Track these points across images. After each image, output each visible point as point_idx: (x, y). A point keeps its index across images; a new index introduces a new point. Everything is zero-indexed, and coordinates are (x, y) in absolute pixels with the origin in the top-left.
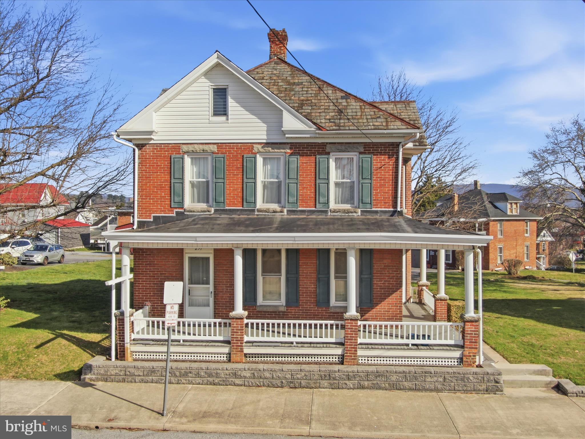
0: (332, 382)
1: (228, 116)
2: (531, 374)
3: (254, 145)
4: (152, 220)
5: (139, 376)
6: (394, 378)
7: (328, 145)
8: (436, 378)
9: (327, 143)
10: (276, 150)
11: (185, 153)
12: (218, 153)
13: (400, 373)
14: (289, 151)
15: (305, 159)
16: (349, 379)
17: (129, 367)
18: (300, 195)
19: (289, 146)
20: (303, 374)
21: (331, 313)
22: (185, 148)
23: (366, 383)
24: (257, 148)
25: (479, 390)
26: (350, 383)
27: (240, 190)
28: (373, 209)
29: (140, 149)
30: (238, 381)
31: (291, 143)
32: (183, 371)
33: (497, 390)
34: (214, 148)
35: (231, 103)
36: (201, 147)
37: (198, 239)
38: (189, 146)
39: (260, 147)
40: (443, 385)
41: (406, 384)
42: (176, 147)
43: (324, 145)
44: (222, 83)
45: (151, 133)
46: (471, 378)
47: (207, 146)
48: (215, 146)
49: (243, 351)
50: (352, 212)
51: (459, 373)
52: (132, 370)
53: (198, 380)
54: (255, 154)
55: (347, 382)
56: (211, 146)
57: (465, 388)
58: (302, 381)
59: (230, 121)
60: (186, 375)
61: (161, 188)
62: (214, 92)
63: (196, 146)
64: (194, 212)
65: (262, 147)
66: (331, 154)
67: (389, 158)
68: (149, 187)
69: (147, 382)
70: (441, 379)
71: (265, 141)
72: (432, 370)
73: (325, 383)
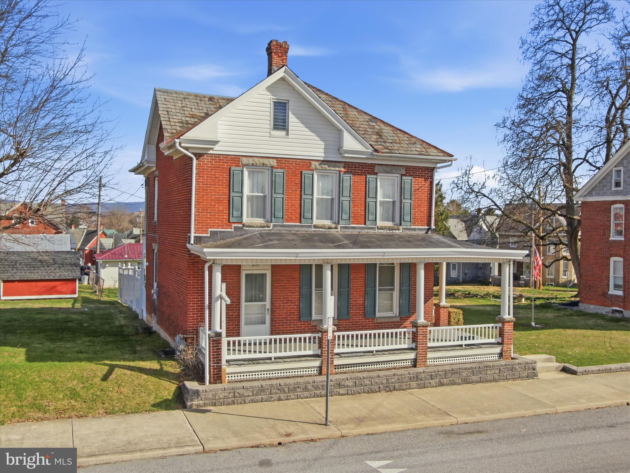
0: (419, 382)
1: (288, 131)
2: (542, 362)
3: (312, 162)
4: (209, 235)
5: (249, 396)
6: (464, 374)
7: (376, 166)
8: (494, 371)
9: (375, 164)
10: (332, 168)
11: (244, 165)
12: (277, 168)
13: (469, 369)
14: (343, 169)
15: (357, 178)
16: (432, 379)
17: (237, 388)
18: (352, 212)
19: (343, 165)
20: (396, 378)
22: (245, 161)
23: (445, 380)
24: (314, 164)
25: (523, 377)
26: (433, 382)
27: (298, 206)
28: (412, 227)
29: (197, 159)
30: (342, 391)
31: (345, 162)
32: (291, 387)
33: (534, 376)
34: (274, 163)
35: (292, 119)
36: (261, 160)
38: (249, 159)
39: (317, 164)
40: (499, 375)
41: (474, 378)
42: (236, 160)
43: (373, 166)
44: (283, 96)
45: (215, 143)
46: (517, 368)
47: (267, 159)
48: (275, 161)
49: (333, 363)
50: (395, 230)
51: (509, 365)
52: (241, 391)
53: (306, 394)
54: (313, 170)
55: (431, 381)
56: (271, 160)
57: (513, 377)
58: (396, 385)
59: (290, 136)
60: (295, 389)
61: (219, 201)
62: (274, 106)
63: (256, 159)
64: (253, 227)
65: (319, 165)
66: (379, 174)
67: (425, 181)
68: (207, 200)
69: (257, 401)
70: (497, 371)
71: (322, 159)
72: (489, 364)
73: (414, 384)
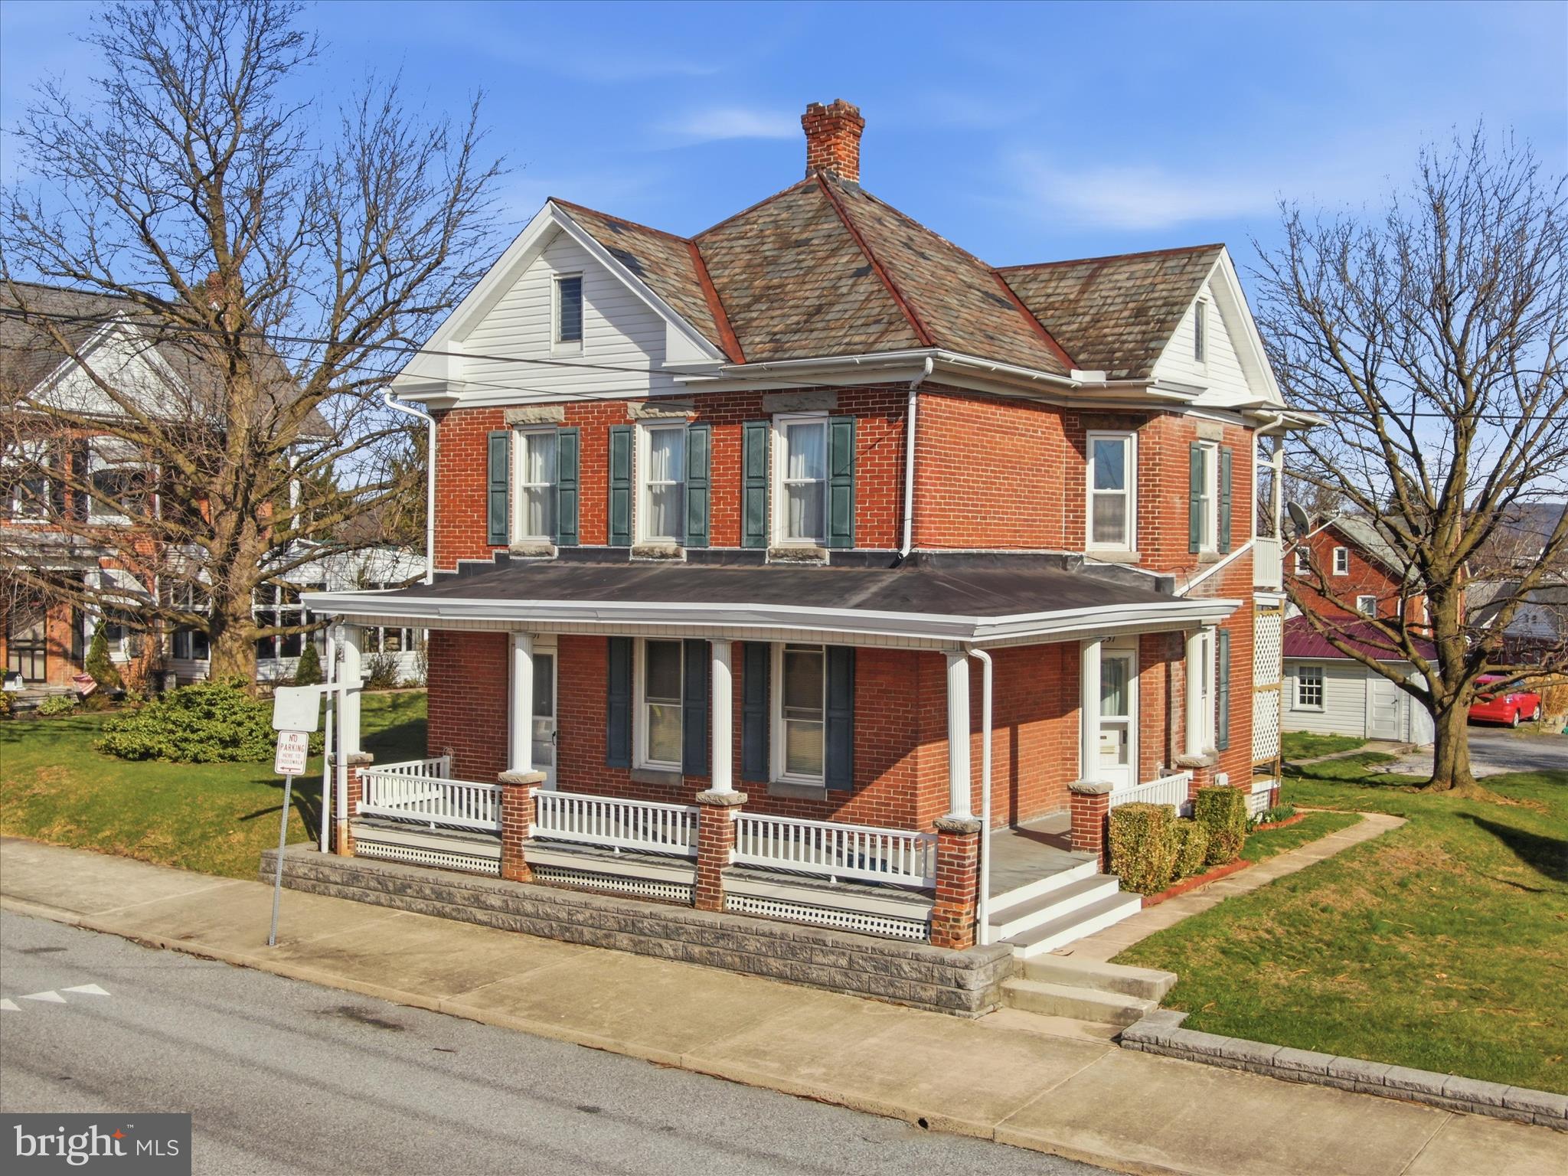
0: (637, 938)
1: (582, 340)
2: (1104, 988)
3: (630, 404)
4: (456, 572)
5: (336, 883)
6: (752, 945)
7: (766, 397)
8: (832, 958)
9: (764, 392)
10: (668, 414)
11: (513, 426)
12: (566, 424)
13: (763, 935)
14: (691, 414)
15: (723, 432)
16: (668, 937)
17: (323, 865)
18: (712, 516)
19: (691, 402)
20: (588, 915)
21: (769, 798)
22: (511, 416)
23: (696, 950)
24: (635, 409)
25: (921, 1000)
26: (668, 946)
27: (602, 506)
28: (856, 549)
29: (438, 421)
30: (480, 915)
31: (696, 395)
32: (399, 882)
33: (959, 1007)
34: (559, 413)
35: (588, 310)
36: (537, 411)
37: (442, 611)
38: (518, 410)
39: (639, 406)
40: (846, 975)
41: (775, 964)
42: (495, 415)
43: (758, 395)
44: (572, 267)
45: (443, 386)
46: (907, 968)
47: (547, 408)
48: (562, 409)
49: (520, 856)
50: (811, 558)
51: (882, 953)
52: (327, 871)
53: (421, 904)
54: (630, 422)
55: (663, 942)
56: (554, 410)
57: (891, 990)
58: (586, 930)
59: (585, 351)
60: (401, 890)
61: (472, 502)
62: (563, 289)
63: (529, 410)
64: (524, 554)
65: (643, 408)
66: (776, 417)
67: (889, 422)
68: (454, 501)
69: (345, 897)
70: (843, 962)
71: (646, 393)
72: (830, 937)
73: (623, 939)
